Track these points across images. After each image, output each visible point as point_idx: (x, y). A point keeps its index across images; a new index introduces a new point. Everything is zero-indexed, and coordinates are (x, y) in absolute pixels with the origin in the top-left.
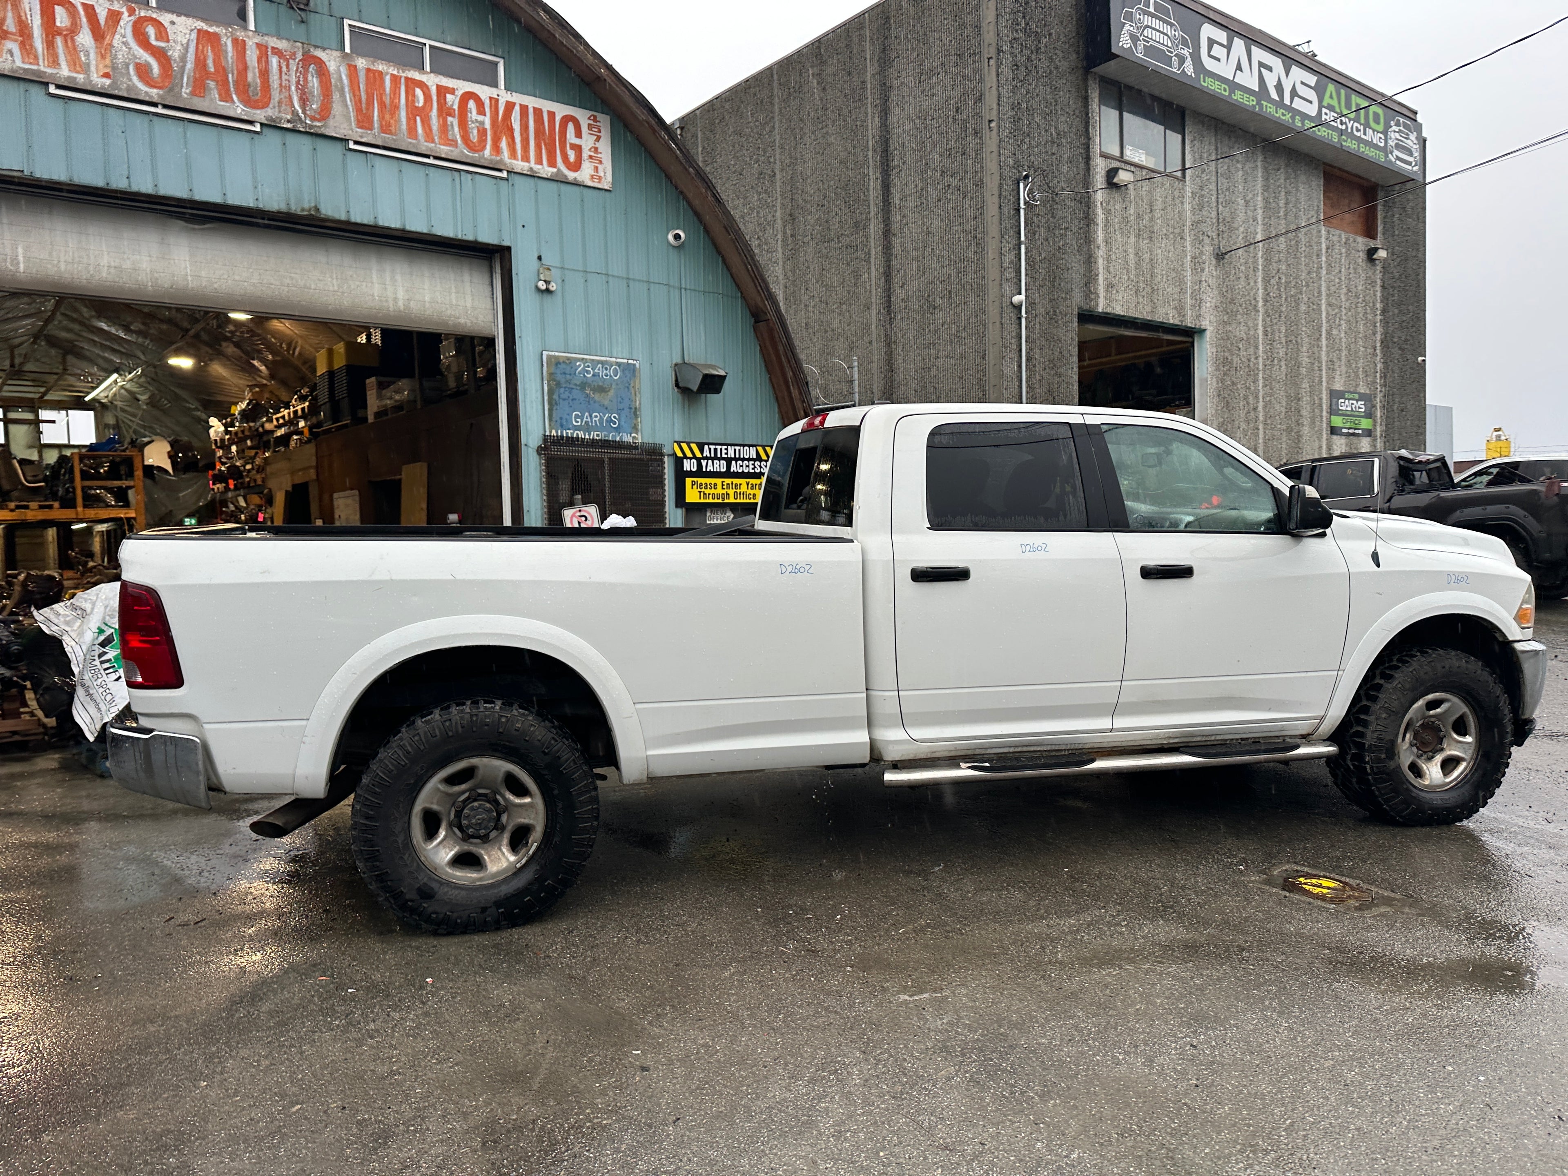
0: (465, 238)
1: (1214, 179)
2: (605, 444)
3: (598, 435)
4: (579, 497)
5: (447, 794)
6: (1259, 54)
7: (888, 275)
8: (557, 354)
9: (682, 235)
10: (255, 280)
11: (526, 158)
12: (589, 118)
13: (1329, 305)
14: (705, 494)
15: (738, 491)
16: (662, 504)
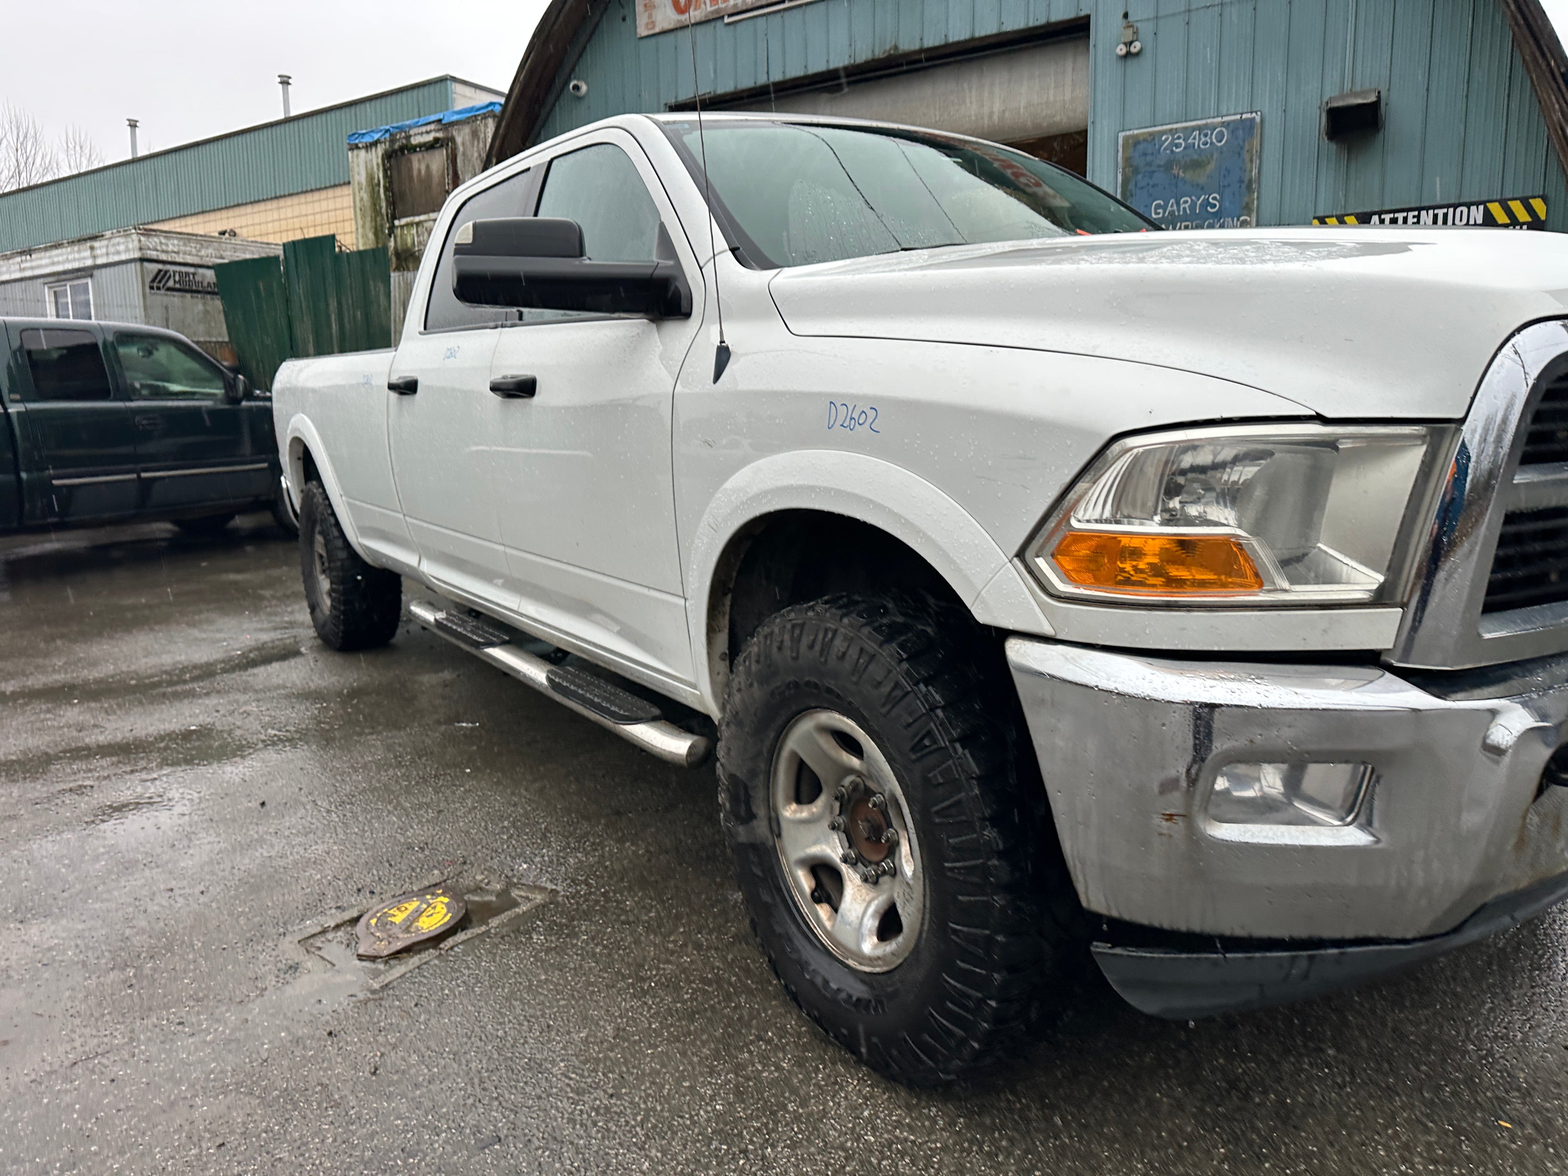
8: (1136, 132)
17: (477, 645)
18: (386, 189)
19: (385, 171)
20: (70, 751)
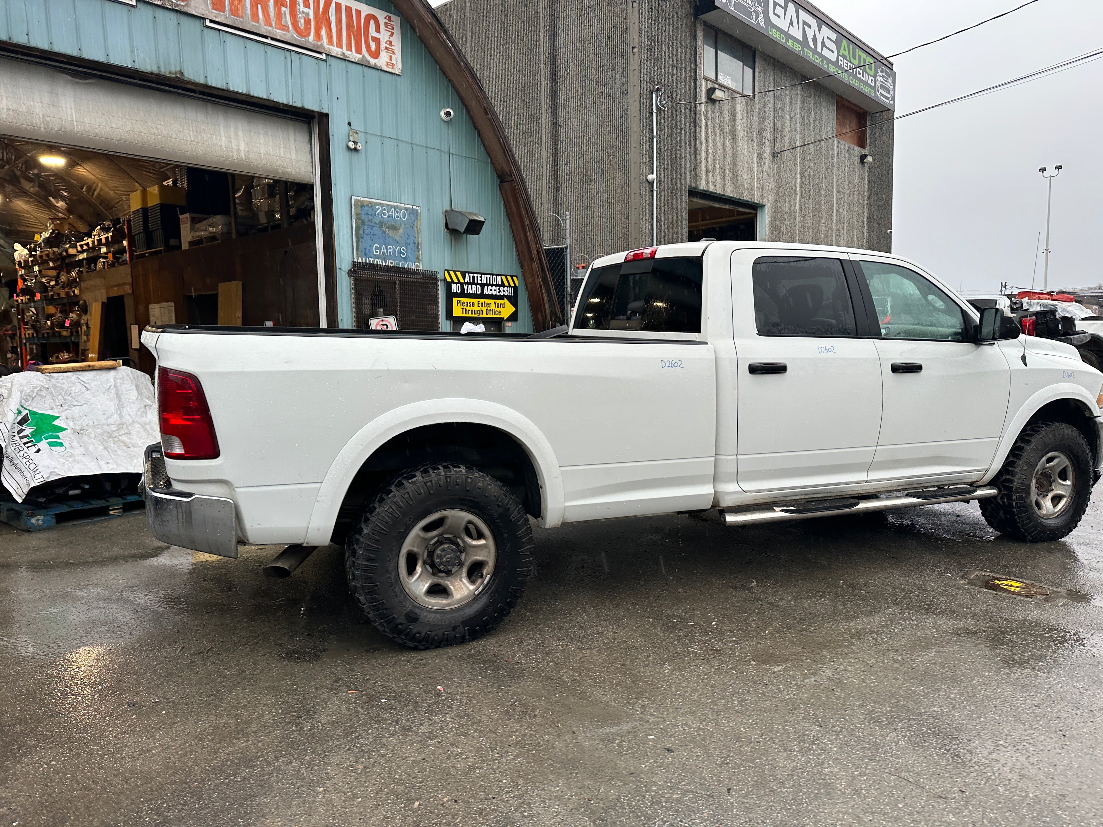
0: (295, 105)
1: (772, 101)
2: (398, 270)
3: (392, 263)
4: (382, 310)
5: (424, 539)
6: (804, 16)
7: (555, 155)
8: (362, 199)
9: (451, 112)
10: (128, 128)
11: (340, 45)
12: (385, 18)
13: (838, 192)
14: (466, 310)
15: (489, 308)
16: (437, 317)
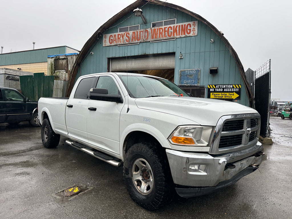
3: (189, 85)
8: (182, 70)
9: (212, 40)
10: (141, 65)
11: (179, 35)
12: (193, 23)
14: (216, 96)
15: (226, 96)
17: (80, 148)
18: (54, 65)
19: (54, 62)
20: (4, 164)
